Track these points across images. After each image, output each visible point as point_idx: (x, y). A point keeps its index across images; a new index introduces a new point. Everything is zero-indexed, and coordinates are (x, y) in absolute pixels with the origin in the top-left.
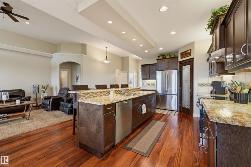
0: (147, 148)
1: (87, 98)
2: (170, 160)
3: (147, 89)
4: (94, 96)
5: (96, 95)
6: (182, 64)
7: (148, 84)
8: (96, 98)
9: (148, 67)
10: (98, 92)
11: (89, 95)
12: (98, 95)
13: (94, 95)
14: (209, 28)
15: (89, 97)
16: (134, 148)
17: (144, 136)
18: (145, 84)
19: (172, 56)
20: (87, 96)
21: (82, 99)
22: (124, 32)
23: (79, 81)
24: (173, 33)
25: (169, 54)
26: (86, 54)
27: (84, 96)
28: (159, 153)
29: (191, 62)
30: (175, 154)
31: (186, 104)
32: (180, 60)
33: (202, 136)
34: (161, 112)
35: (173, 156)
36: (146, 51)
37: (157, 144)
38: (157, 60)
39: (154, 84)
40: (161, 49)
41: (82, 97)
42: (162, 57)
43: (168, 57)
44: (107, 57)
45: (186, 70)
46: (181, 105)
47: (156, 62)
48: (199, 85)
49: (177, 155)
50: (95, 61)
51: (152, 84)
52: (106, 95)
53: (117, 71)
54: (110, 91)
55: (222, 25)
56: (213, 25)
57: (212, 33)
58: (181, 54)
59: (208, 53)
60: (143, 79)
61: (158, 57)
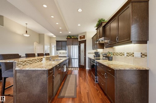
0: (73, 92)
1: (23, 66)
2: (87, 94)
3: (61, 56)
4: (30, 64)
5: (32, 63)
6: (80, 42)
7: (60, 53)
8: (31, 65)
9: (60, 43)
10: (33, 60)
11: (25, 63)
12: (33, 62)
13: (30, 62)
14: (96, 27)
15: (25, 64)
16: (65, 95)
17: (68, 86)
18: (59, 53)
19: (75, 38)
20: (24, 64)
21: (19, 67)
22: (52, 17)
24: (79, 25)
25: (73, 36)
26: (3, 26)
27: (22, 64)
28: (80, 93)
29: (85, 42)
30: (88, 90)
31: (82, 64)
32: (79, 40)
33: (96, 77)
35: (87, 92)
36: (61, 32)
37: (77, 88)
38: (67, 38)
39: (64, 53)
40: (70, 32)
41: (19, 65)
42: (70, 37)
43: (73, 38)
44: (27, 32)
45: (82, 45)
46: (80, 64)
47: (66, 40)
48: (88, 53)
49: (89, 90)
50: (14, 33)
51: (63, 53)
52: (39, 62)
53: (35, 43)
54: (42, 59)
55: (103, 27)
56: (99, 26)
57: (97, 29)
58: (80, 37)
59: (92, 38)
60: (57, 50)
61: (68, 37)
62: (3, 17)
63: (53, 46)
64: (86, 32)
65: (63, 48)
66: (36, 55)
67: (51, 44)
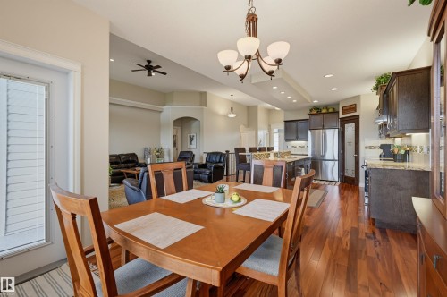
3: (294, 153)
6: (344, 121)
7: (294, 147)
9: (294, 124)
18: (290, 147)
19: (330, 110)
23: (194, 142)
24: (335, 89)
25: (326, 107)
26: (206, 106)
29: (356, 120)
31: (350, 173)
32: (341, 116)
34: (316, 182)
39: (303, 147)
40: (316, 101)
42: (316, 110)
43: (324, 111)
44: (232, 108)
45: (350, 129)
46: (344, 174)
47: (308, 117)
48: (367, 148)
51: (300, 147)
53: (241, 127)
58: (343, 108)
60: (287, 140)
61: (311, 110)
62: (205, 93)
63: (275, 130)
64: (359, 96)
65: (300, 136)
66: (247, 149)
67: (270, 126)
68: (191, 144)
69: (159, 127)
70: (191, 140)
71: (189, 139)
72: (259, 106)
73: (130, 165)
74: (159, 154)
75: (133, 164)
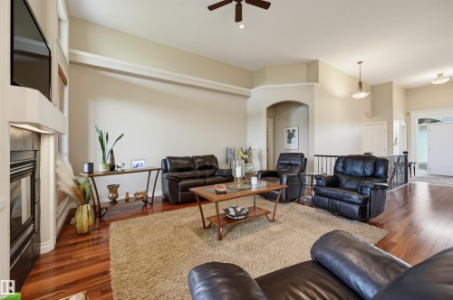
23: (295, 140)
26: (317, 81)
62: (316, 62)
68: (289, 142)
69: (244, 118)
70: (290, 136)
71: (286, 135)
72: (394, 83)
73: (207, 172)
74: (247, 157)
75: (212, 171)
